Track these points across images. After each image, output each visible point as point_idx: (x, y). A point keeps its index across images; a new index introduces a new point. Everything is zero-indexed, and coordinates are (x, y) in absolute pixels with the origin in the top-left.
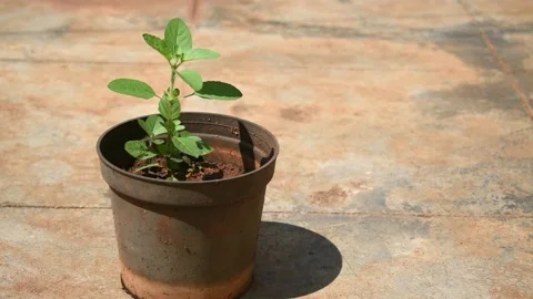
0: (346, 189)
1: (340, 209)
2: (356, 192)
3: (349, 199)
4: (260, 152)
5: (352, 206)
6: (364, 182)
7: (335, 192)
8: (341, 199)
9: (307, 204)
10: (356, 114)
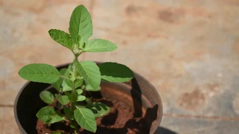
0: (204, 91)
1: (201, 113)
2: (211, 94)
3: (207, 101)
4: (148, 103)
5: (209, 109)
6: (217, 85)
7: (196, 94)
8: (201, 101)
9: (177, 106)
10: (210, 17)
